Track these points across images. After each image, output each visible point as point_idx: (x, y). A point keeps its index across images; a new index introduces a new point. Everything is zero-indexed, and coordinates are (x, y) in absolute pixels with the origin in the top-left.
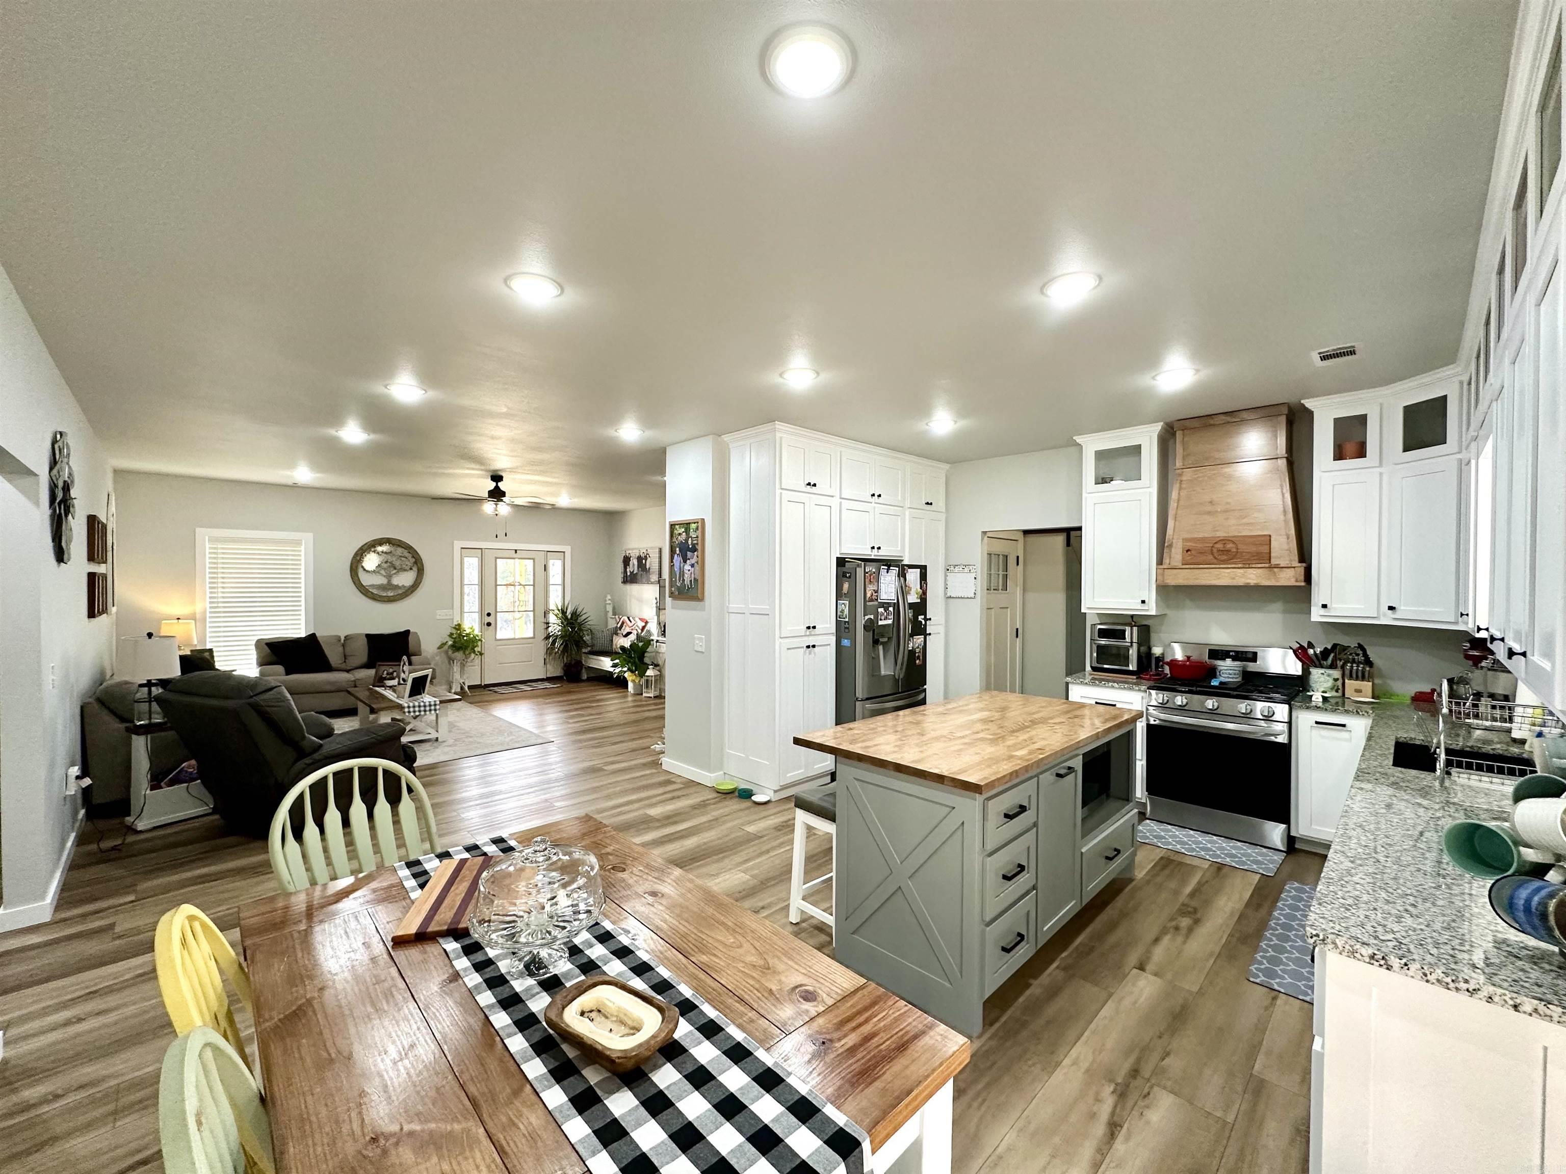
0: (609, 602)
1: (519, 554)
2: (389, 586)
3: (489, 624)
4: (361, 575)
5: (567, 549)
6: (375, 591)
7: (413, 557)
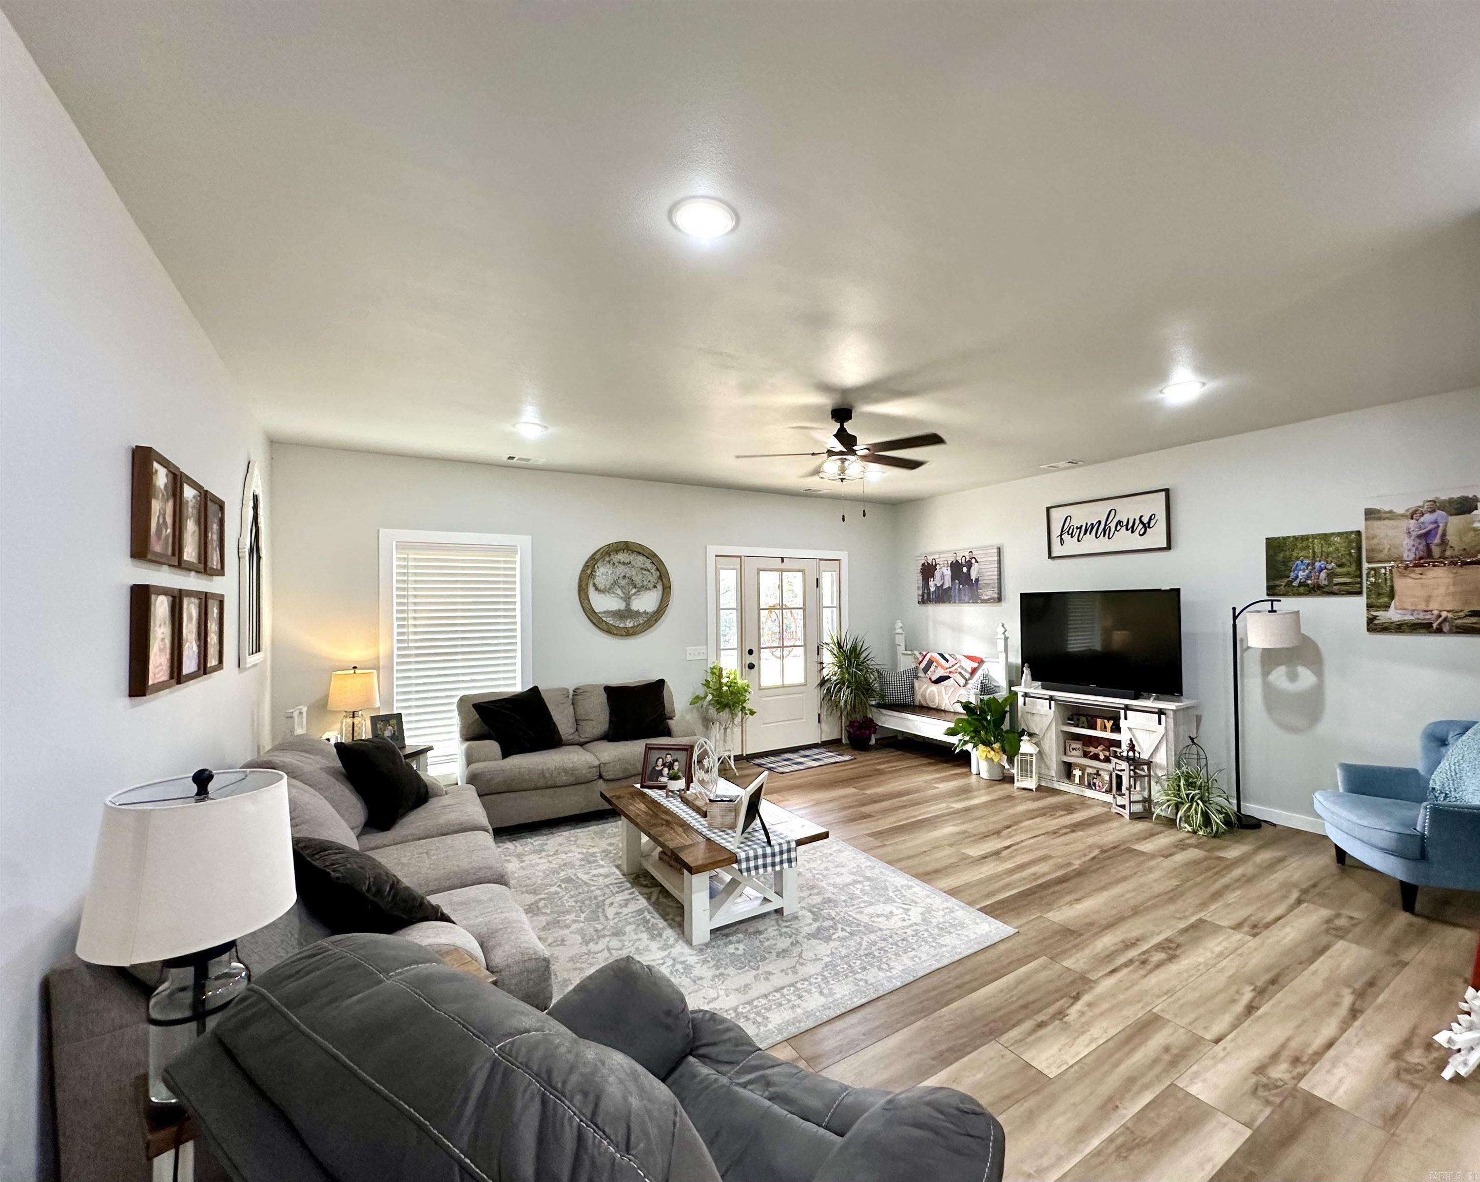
0: (899, 631)
1: (787, 564)
2: (626, 613)
3: (751, 666)
4: (593, 595)
5: (843, 555)
6: (610, 620)
7: (658, 569)
